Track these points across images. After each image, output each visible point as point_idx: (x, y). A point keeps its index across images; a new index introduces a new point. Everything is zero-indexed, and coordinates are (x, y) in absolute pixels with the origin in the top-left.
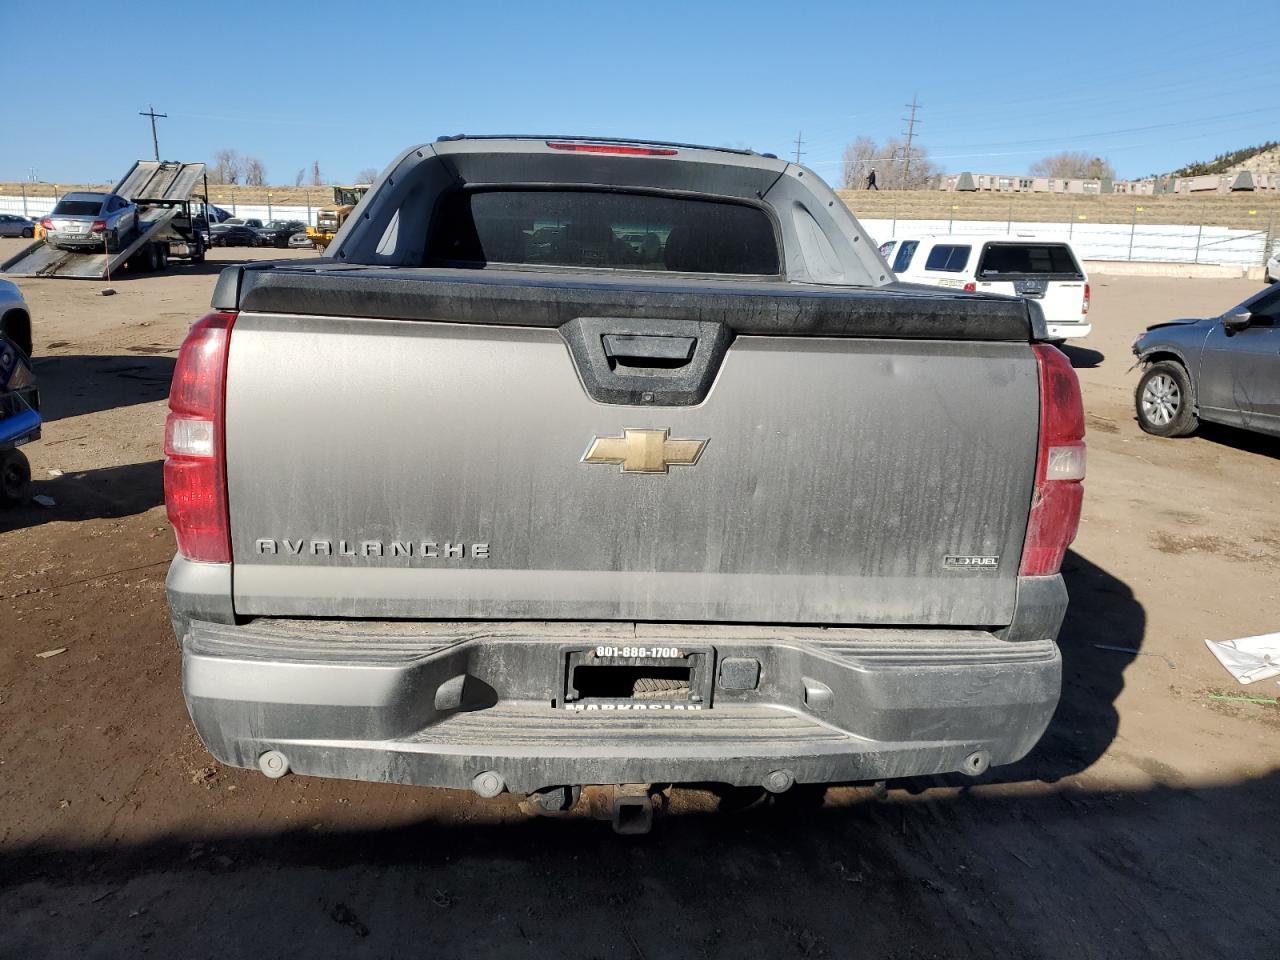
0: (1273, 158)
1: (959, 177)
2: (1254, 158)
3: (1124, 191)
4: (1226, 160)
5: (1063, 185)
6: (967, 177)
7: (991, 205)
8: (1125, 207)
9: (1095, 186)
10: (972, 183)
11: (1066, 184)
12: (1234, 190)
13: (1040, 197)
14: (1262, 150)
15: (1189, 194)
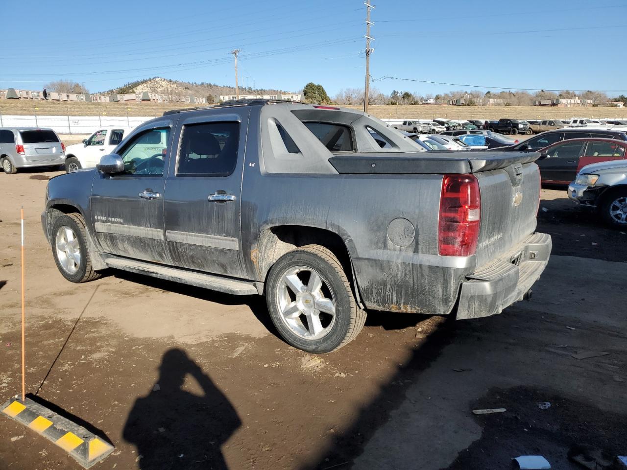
0: (147, 86)
1: (7, 91)
2: (140, 86)
3: (96, 100)
4: (129, 87)
5: (66, 96)
6: (12, 91)
7: (48, 107)
8: (115, 108)
9: (82, 97)
10: (16, 95)
11: (68, 96)
12: (143, 100)
13: (73, 103)
14: (143, 83)
15: (124, 102)
